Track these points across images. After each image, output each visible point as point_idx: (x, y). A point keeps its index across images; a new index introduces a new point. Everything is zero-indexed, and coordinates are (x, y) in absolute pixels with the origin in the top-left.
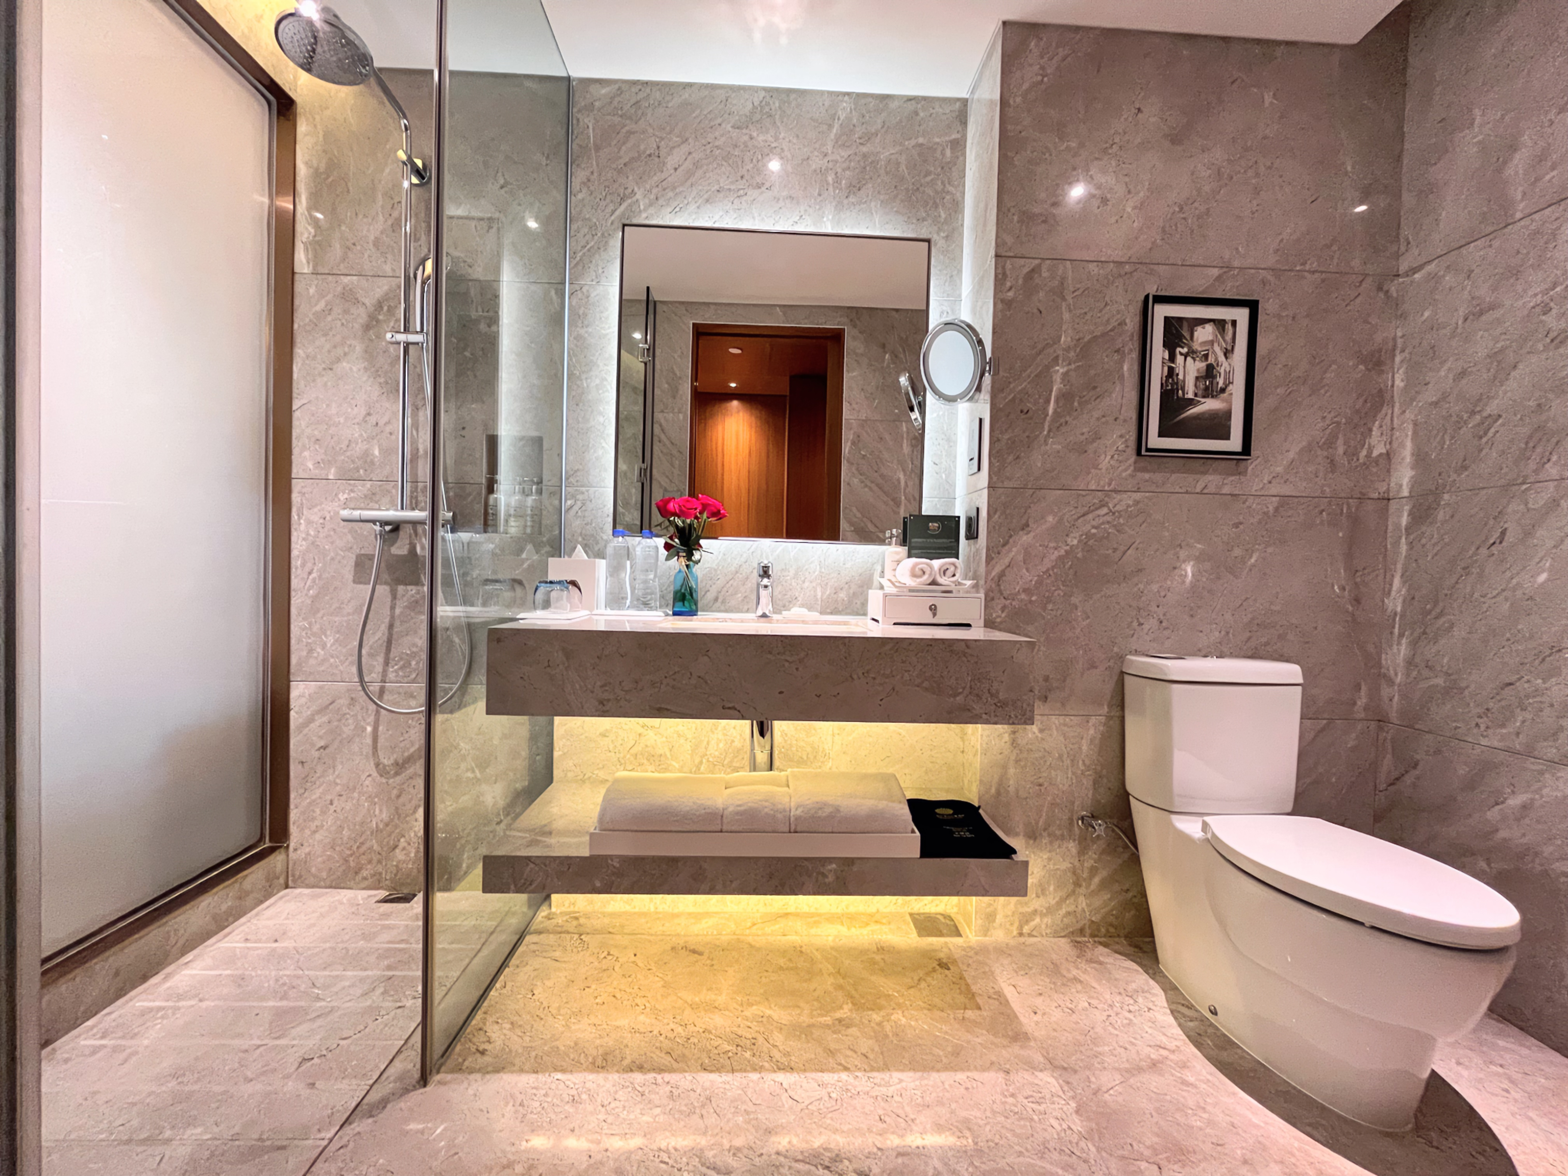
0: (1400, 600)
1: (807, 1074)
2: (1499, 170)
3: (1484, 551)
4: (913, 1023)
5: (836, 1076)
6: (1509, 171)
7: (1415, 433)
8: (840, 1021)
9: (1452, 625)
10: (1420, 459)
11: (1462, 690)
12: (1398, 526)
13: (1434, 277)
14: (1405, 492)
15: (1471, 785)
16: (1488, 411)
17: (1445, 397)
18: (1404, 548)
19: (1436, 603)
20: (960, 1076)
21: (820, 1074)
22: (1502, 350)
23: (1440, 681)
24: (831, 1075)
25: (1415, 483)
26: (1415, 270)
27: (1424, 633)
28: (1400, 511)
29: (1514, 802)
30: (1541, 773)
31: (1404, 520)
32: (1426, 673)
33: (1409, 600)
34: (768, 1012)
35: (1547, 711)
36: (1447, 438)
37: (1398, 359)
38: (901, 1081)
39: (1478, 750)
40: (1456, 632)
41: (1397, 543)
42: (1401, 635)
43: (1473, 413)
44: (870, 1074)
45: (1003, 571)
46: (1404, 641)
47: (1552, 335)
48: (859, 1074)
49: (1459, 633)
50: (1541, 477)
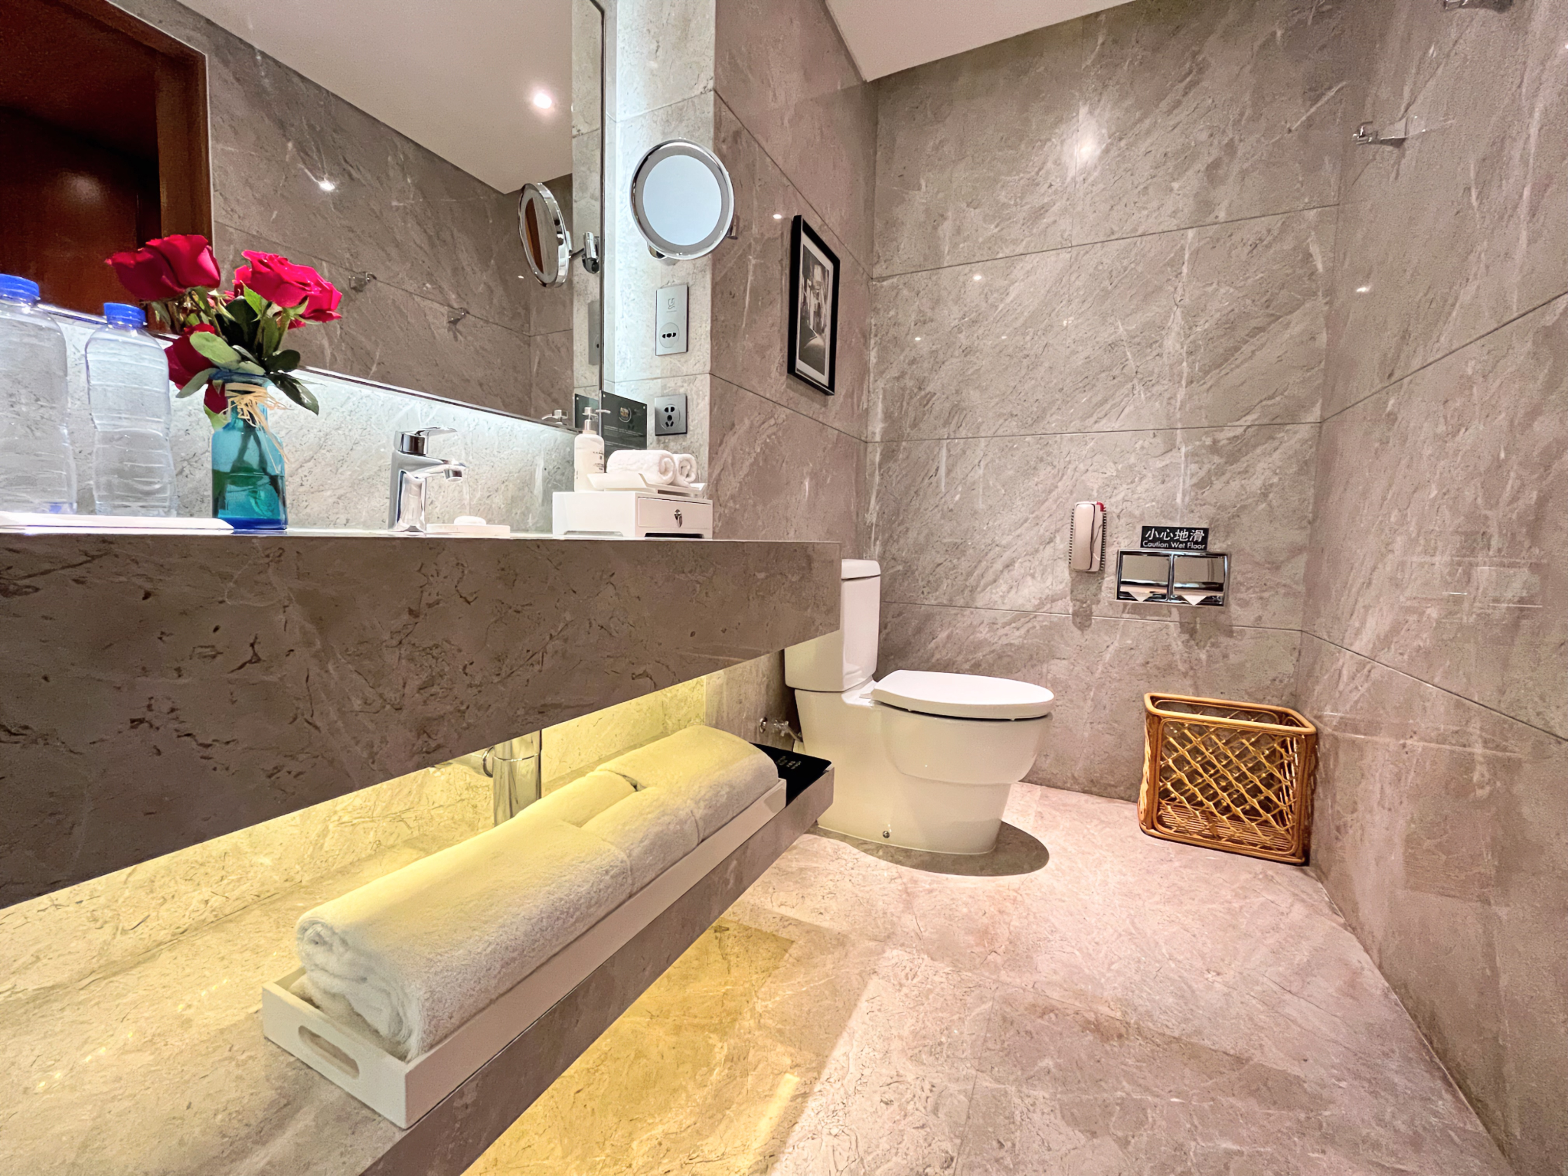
0: (875, 515)
1: (790, 1142)
2: (935, 228)
3: (926, 481)
4: (778, 999)
5: (808, 1112)
6: (940, 232)
7: (884, 398)
8: (729, 1059)
9: (907, 530)
10: (888, 416)
11: (913, 573)
12: (873, 463)
13: (894, 287)
14: (878, 438)
15: (919, 630)
16: (928, 389)
17: (903, 374)
18: (877, 479)
19: (898, 515)
20: (863, 1005)
21: (797, 1127)
22: (936, 351)
23: (900, 568)
24: (804, 1116)
25: (885, 432)
26: (885, 279)
27: (891, 536)
28: (875, 450)
29: (943, 635)
30: (956, 614)
31: (877, 459)
32: (892, 563)
33: (881, 514)
34: (658, 1131)
35: (960, 578)
36: (905, 404)
37: (872, 342)
38: (846, 1054)
39: (923, 608)
40: (910, 534)
41: (872, 475)
42: (876, 539)
43: (920, 389)
44: (824, 1076)
45: (719, 475)
46: (878, 543)
47: (963, 347)
48: (818, 1087)
49: (912, 534)
50: (958, 436)
